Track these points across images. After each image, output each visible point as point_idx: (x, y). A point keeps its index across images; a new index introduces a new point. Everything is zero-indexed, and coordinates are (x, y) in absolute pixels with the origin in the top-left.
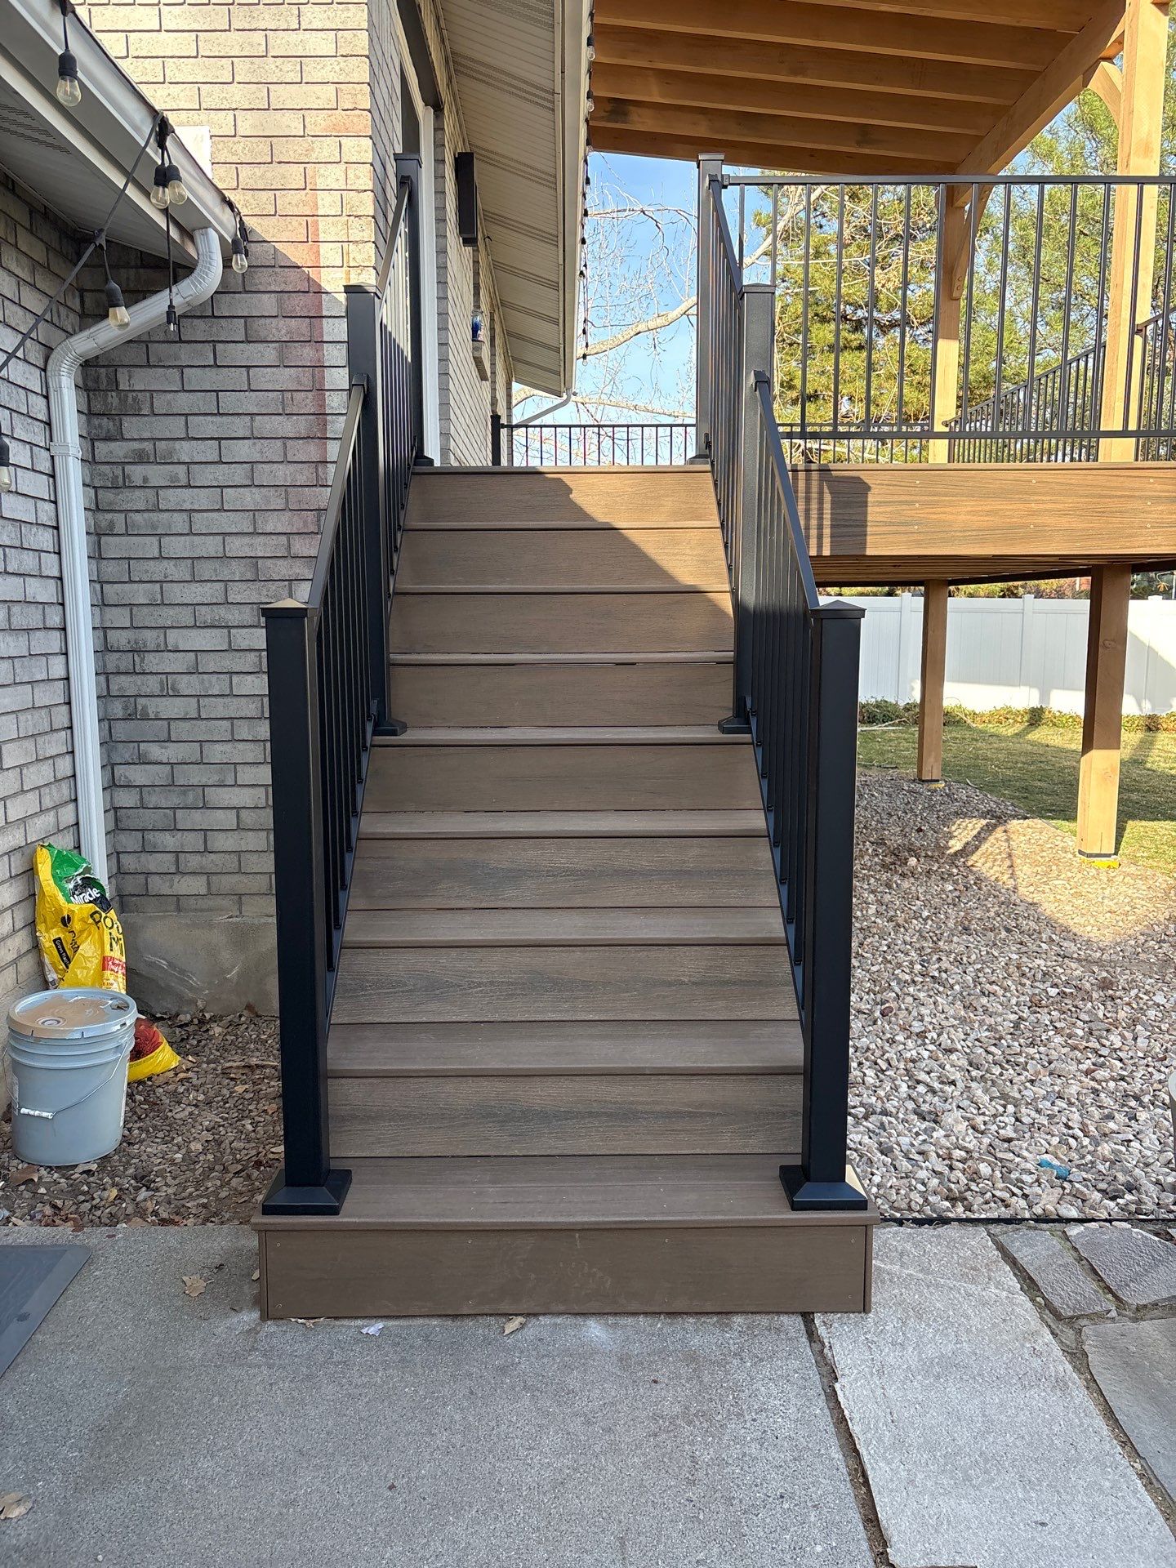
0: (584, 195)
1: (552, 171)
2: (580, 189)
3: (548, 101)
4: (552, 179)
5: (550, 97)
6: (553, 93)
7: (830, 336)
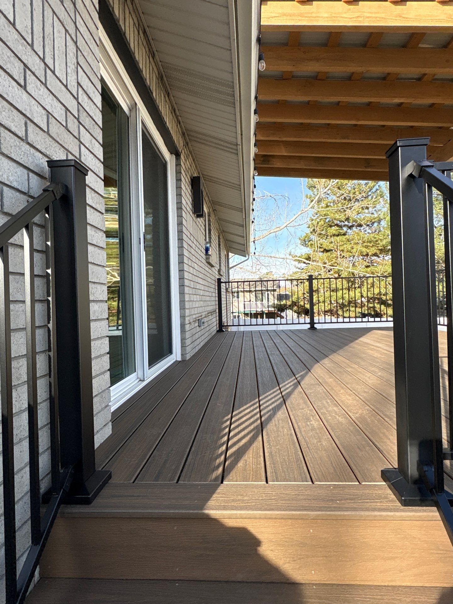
0: (253, 193)
1: (238, 183)
2: (251, 190)
3: (235, 150)
4: (239, 187)
5: (235, 147)
6: (237, 145)
7: (334, 232)
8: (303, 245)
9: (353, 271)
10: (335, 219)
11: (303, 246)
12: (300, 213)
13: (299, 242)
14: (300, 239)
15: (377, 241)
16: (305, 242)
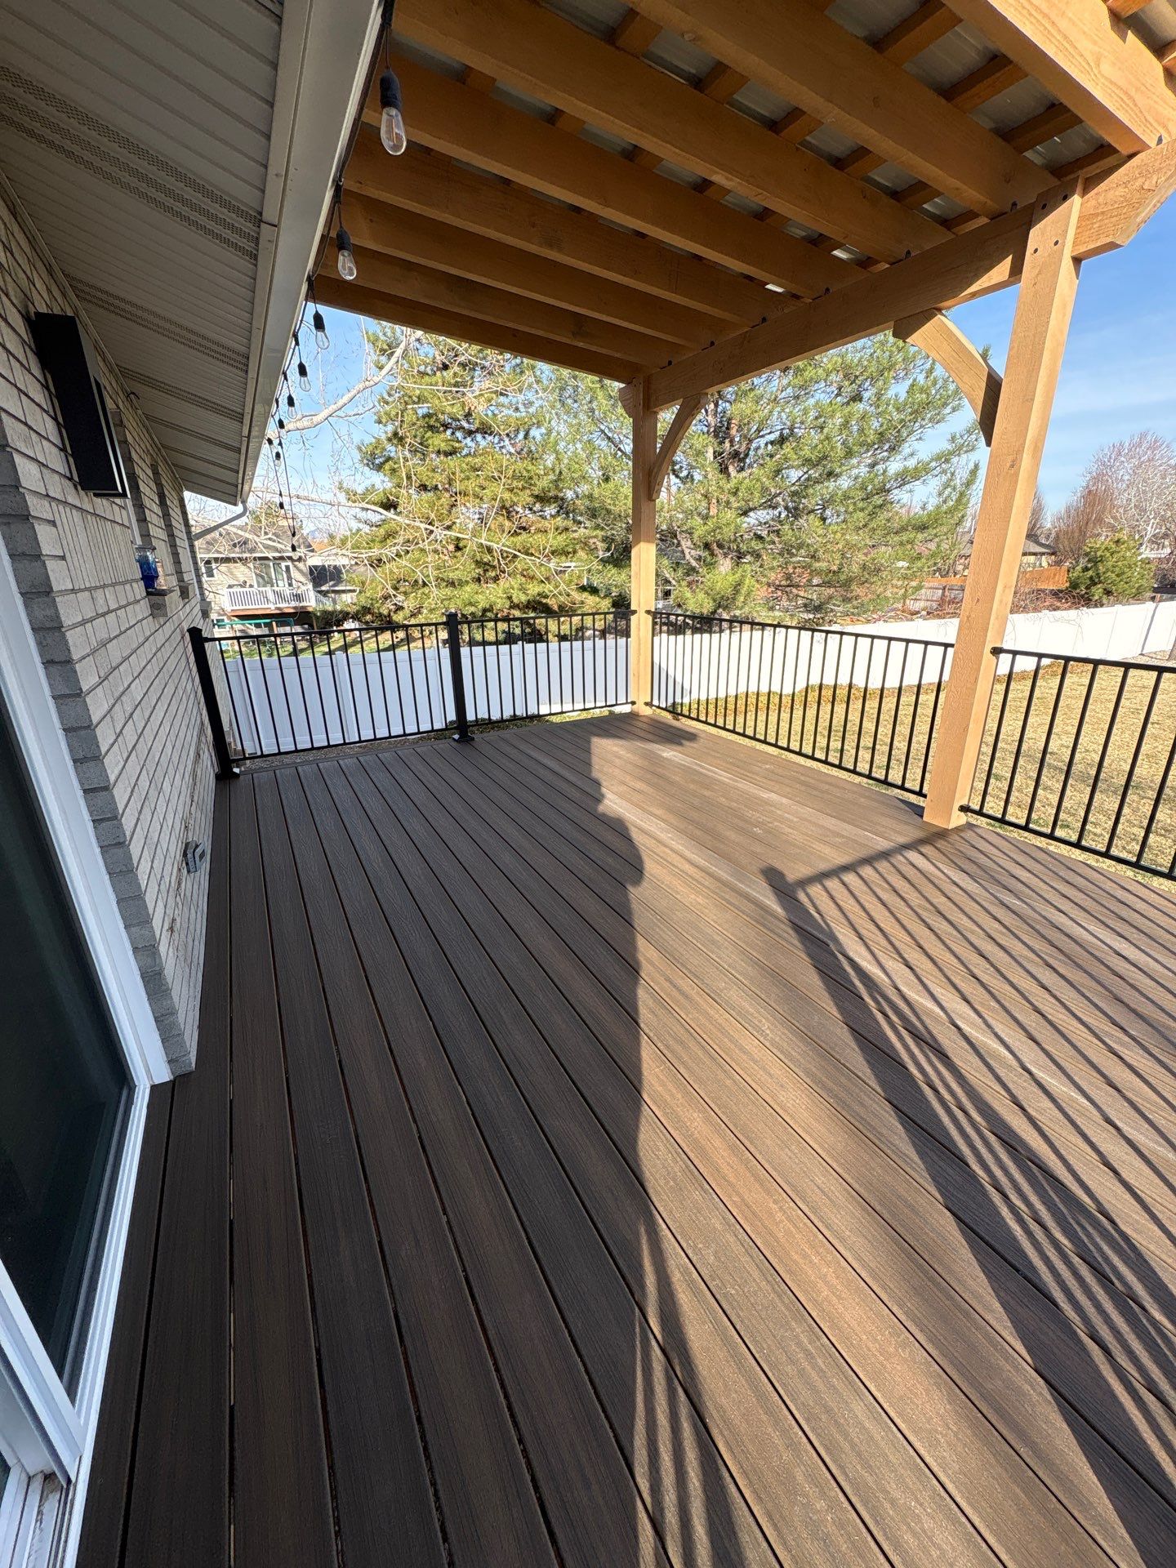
7: (443, 445)
8: (368, 465)
9: (489, 543)
10: (443, 413)
11: (366, 468)
12: (361, 386)
13: (357, 456)
14: (359, 449)
15: (531, 478)
16: (375, 460)
